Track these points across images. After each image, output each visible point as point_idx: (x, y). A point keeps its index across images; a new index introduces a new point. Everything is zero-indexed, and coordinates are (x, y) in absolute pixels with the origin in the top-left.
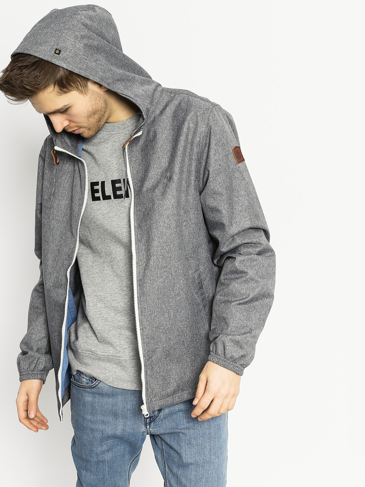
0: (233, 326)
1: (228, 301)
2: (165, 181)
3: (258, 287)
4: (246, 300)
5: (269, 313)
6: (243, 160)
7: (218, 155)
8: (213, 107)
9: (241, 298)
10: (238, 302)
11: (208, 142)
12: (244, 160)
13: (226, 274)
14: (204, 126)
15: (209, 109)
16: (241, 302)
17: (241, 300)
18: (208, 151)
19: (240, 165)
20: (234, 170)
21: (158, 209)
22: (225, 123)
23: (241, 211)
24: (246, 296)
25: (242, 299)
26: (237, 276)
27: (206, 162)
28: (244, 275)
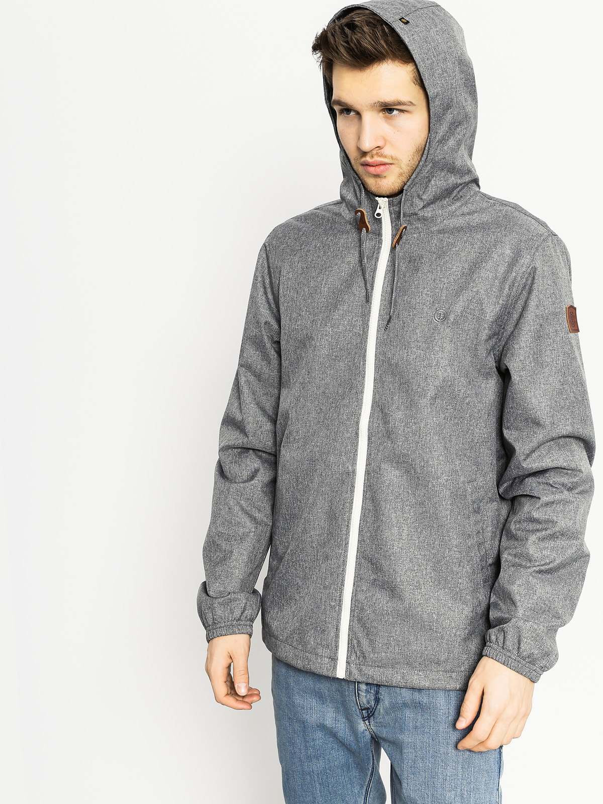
0: (529, 607)
1: (520, 565)
2: (435, 319)
3: (571, 546)
4: (551, 565)
5: (582, 585)
6: (576, 330)
7: (542, 308)
8: (549, 235)
9: (543, 563)
10: (537, 569)
11: (529, 282)
12: (578, 330)
13: (520, 522)
14: (528, 257)
15: (541, 235)
16: (542, 568)
17: (542, 565)
18: (528, 298)
19: (572, 335)
20: (564, 339)
21: (415, 362)
22: (563, 264)
23: (562, 408)
24: (551, 560)
25: (544, 565)
26: (539, 526)
27: (521, 316)
28: (550, 525)
